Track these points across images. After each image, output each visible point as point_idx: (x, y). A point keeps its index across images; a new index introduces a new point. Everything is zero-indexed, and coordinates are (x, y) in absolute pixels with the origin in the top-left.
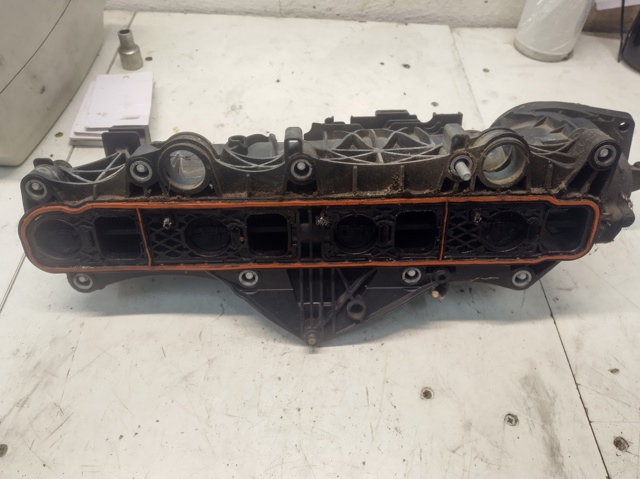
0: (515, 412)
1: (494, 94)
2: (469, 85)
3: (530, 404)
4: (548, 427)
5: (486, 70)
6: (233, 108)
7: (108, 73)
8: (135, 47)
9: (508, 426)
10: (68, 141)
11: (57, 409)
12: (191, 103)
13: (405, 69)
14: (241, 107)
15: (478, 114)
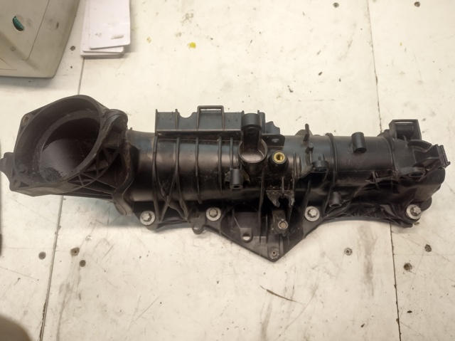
0: (351, 247)
3: (361, 243)
4: (368, 256)
6: (187, 17)
9: (346, 255)
10: (80, 56)
11: (106, 243)
14: (192, 15)
15: (368, 15)
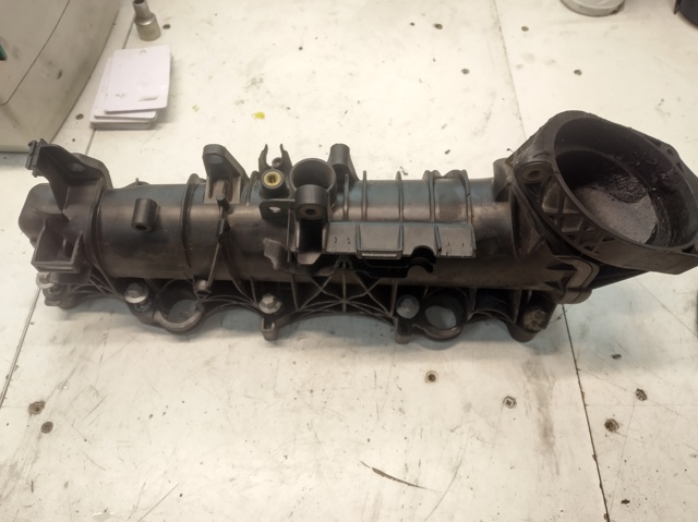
0: (513, 395)
1: (531, 57)
2: (505, 48)
3: (529, 387)
4: (544, 409)
5: (525, 29)
6: (254, 82)
7: (124, 48)
8: (152, 16)
9: (506, 408)
10: (89, 124)
11: (93, 392)
12: (210, 77)
13: (437, 30)
14: (261, 80)
15: (510, 82)
